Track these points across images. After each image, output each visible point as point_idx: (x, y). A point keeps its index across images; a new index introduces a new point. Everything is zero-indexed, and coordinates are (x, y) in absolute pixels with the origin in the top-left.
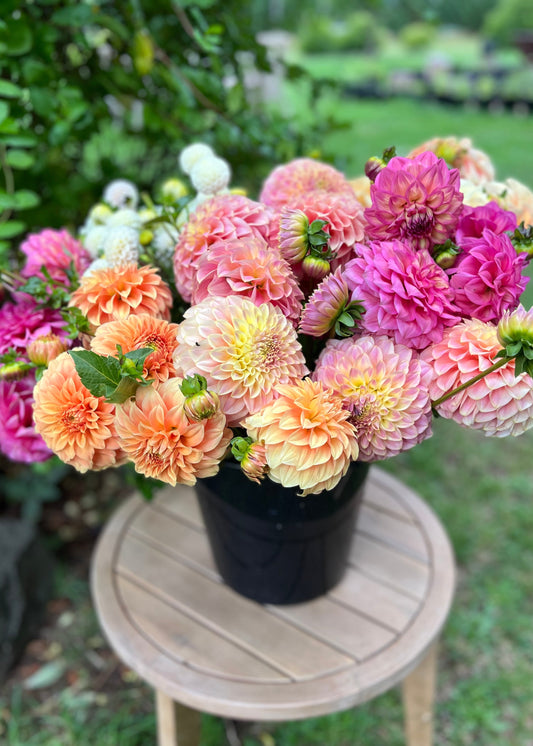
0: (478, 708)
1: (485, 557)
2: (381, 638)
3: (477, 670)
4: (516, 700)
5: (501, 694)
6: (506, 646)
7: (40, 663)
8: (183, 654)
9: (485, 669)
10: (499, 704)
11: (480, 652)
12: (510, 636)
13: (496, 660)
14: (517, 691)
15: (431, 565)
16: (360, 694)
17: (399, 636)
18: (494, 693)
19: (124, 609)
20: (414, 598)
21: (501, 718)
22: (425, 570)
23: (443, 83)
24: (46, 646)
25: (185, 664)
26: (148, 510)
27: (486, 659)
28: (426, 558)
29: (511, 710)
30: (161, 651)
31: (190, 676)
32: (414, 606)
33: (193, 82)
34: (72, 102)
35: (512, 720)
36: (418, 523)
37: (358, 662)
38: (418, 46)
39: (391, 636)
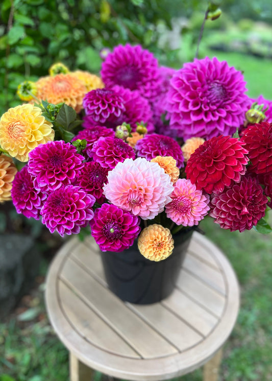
0: (243, 365)
1: (254, 281)
2: (194, 339)
3: (245, 343)
4: (263, 363)
5: (256, 358)
6: (261, 332)
7: (27, 308)
8: (85, 332)
9: (249, 344)
10: (254, 364)
11: (247, 334)
12: (264, 327)
13: (255, 339)
14: (265, 358)
15: (226, 297)
16: (179, 372)
17: (204, 338)
18: (253, 357)
19: (59, 300)
20: (216, 316)
21: (254, 372)
22: (223, 300)
23: (256, 47)
24: (32, 299)
25: (85, 338)
26: (81, 245)
27: (250, 338)
28: (224, 292)
29: (260, 368)
30: (74, 328)
31: (86, 346)
32: (215, 321)
33: (128, 28)
34: (62, 32)
35: (260, 374)
36: (222, 271)
37: (180, 352)
38: (246, 30)
39: (200, 338)
